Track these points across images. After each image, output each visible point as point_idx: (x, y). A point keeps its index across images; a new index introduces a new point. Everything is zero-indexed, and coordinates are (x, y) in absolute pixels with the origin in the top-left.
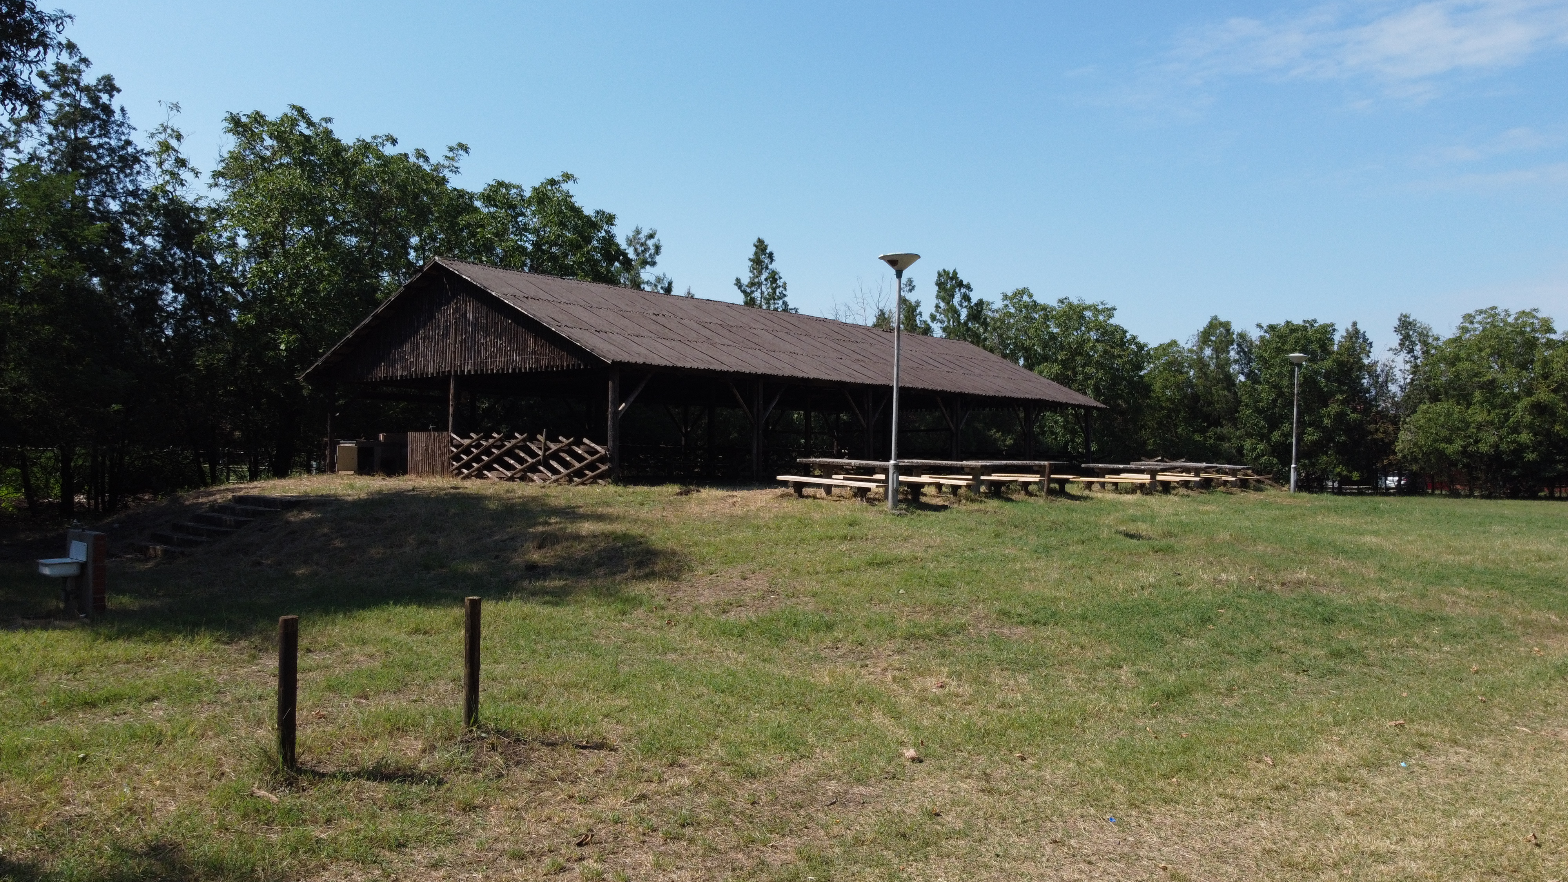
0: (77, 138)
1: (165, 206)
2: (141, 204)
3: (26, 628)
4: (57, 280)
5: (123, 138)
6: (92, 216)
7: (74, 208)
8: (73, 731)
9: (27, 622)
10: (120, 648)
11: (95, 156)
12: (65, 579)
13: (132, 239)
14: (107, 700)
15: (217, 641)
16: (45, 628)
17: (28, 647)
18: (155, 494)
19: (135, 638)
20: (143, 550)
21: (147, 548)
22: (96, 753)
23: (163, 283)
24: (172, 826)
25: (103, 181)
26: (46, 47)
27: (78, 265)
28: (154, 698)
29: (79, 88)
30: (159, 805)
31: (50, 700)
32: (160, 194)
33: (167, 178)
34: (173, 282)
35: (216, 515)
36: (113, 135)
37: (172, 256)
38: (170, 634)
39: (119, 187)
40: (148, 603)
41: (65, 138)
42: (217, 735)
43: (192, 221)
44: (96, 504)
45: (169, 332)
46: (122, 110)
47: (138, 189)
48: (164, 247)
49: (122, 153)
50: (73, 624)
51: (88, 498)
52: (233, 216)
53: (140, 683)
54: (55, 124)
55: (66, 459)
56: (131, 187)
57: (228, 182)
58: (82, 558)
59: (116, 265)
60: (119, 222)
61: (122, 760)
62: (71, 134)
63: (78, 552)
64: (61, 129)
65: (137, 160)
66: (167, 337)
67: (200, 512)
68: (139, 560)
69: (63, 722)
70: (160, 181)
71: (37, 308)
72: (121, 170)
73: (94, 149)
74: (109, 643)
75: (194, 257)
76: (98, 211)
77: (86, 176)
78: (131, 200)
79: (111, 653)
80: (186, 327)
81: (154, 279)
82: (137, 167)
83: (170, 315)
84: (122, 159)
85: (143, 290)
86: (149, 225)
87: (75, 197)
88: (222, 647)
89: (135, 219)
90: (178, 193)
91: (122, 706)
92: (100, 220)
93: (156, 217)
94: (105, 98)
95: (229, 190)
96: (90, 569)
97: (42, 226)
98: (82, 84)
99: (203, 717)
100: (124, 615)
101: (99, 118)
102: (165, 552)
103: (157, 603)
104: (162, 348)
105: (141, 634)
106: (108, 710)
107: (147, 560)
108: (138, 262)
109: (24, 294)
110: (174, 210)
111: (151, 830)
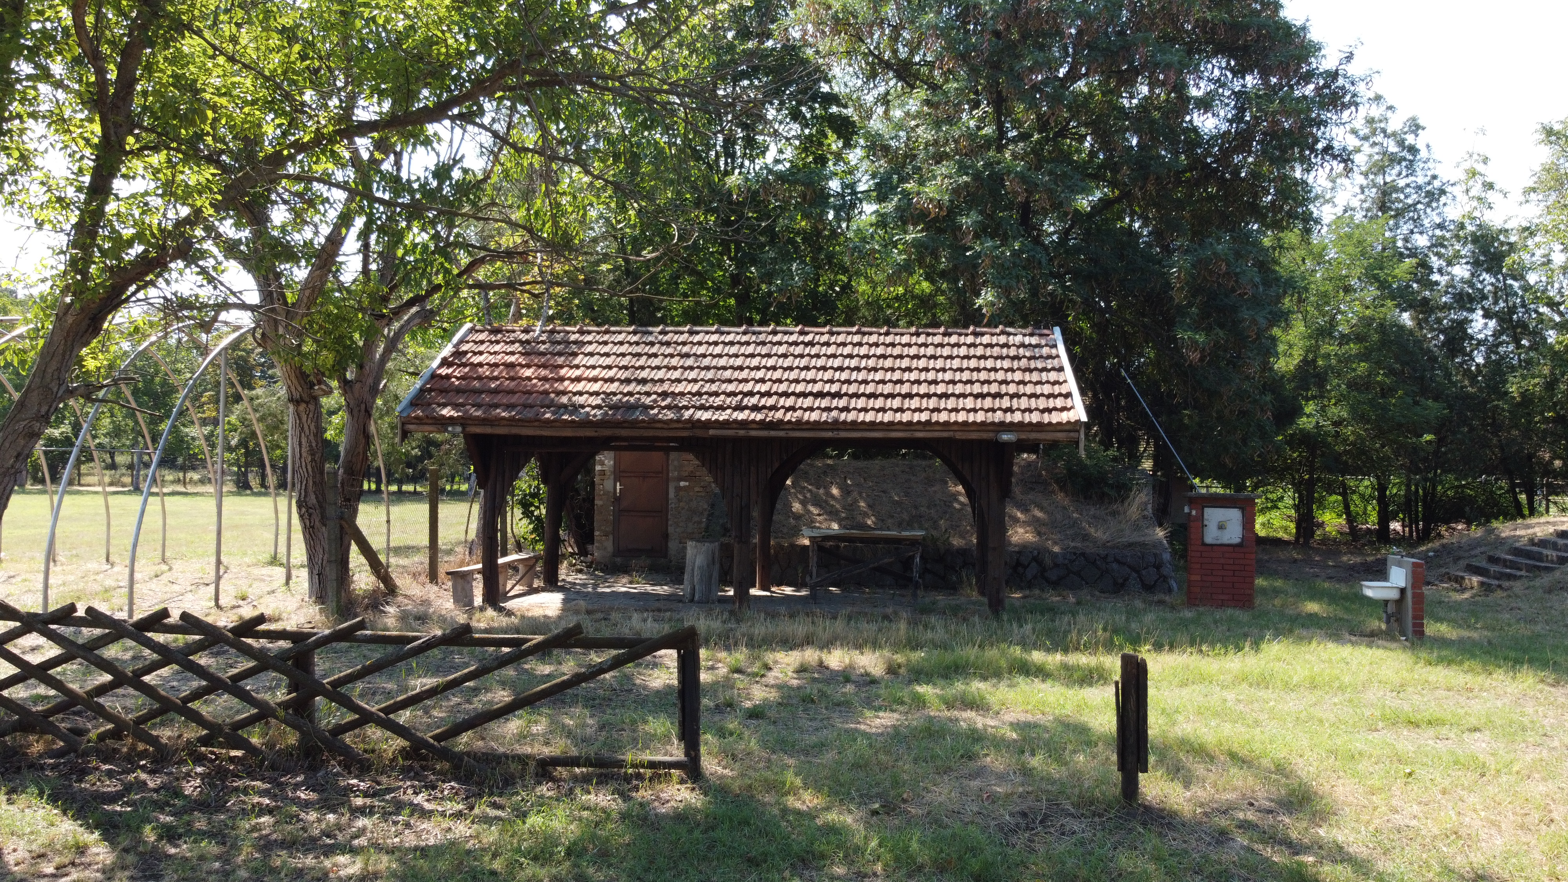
0: (1385, 183)
1: (1473, 234)
2: (1448, 235)
3: (1353, 644)
4: (1372, 319)
5: (1429, 173)
6: (1401, 254)
7: (1384, 249)
8: (1399, 747)
9: (1353, 638)
10: (1440, 674)
11: (1402, 196)
12: (1386, 602)
13: (1440, 271)
14: (1430, 723)
15: (1542, 681)
16: (1369, 645)
17: (1355, 662)
18: (1469, 523)
19: (1455, 667)
20: (1459, 580)
21: (1463, 578)
22: (1420, 772)
23: (1473, 311)
24: (1498, 860)
25: (1412, 219)
26: (1357, 105)
27: (1389, 303)
28: (1476, 730)
29: (1386, 135)
30: (1485, 836)
31: (1378, 713)
32: (1467, 222)
33: (1475, 203)
34: (1483, 308)
35: (1535, 549)
36: (1419, 173)
37: (1481, 282)
38: (1491, 668)
39: (1426, 222)
40: (1465, 633)
41: (1374, 186)
42: (1544, 779)
43: (1502, 244)
44: (1411, 532)
45: (1480, 360)
46: (1428, 146)
47: (1444, 221)
48: (1473, 275)
49: (1429, 188)
50: (1394, 645)
51: (1403, 526)
52: (1547, 232)
53: (1461, 712)
54: (1366, 175)
55: (1382, 488)
56: (1438, 220)
57: (1540, 197)
58: (1402, 584)
59: (1424, 298)
60: (1426, 255)
61: (1446, 783)
62: (1380, 180)
63: (1398, 577)
64: (1371, 177)
65: (1443, 192)
66: (1478, 365)
67: (1517, 545)
68: (1455, 590)
69: (1388, 736)
70: (1468, 208)
71: (1353, 348)
72: (1428, 205)
73: (1402, 190)
74: (1429, 668)
75: (1505, 280)
76: (1407, 249)
77: (1395, 217)
78: (1438, 232)
79: (1432, 678)
80: (1497, 353)
81: (1463, 308)
82: (1443, 199)
83: (1480, 343)
84: (1429, 194)
85: (1453, 321)
86: (1457, 255)
87: (1386, 239)
88: (1547, 688)
89: (1443, 251)
90: (1486, 218)
91: (1444, 731)
92: (1409, 256)
93: (1465, 244)
94: (1410, 139)
95: (1542, 204)
96: (1409, 594)
97: (1358, 271)
98: (1389, 131)
99: (1528, 758)
100: (1442, 642)
101: (1405, 159)
102: (1482, 584)
103: (1475, 635)
104: (1473, 378)
105: (1461, 663)
106: (1431, 732)
107: (1463, 590)
108: (1446, 293)
109: (1343, 336)
110: (1482, 236)
111: (1478, 859)
